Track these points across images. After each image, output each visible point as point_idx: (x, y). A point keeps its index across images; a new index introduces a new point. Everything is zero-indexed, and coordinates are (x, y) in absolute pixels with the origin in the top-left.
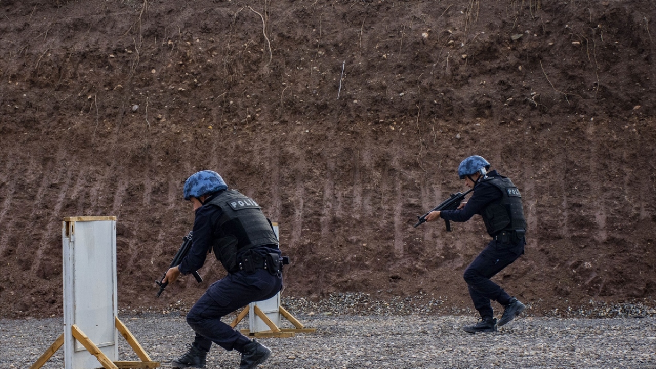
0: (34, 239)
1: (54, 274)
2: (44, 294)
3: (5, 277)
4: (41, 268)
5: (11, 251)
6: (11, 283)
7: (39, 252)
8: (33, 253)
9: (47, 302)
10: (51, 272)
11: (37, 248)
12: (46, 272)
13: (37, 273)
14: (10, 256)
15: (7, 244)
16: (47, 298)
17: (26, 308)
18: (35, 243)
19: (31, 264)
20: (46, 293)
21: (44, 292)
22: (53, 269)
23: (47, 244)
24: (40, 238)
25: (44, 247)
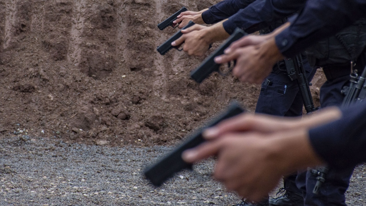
0: (62, 11)
1: (104, 70)
2: (107, 104)
3: (31, 69)
4: (85, 60)
5: (23, 26)
6: (44, 80)
7: (74, 33)
8: (66, 33)
9: (116, 116)
10: (101, 66)
11: (69, 26)
12: (93, 67)
13: (79, 66)
14: (24, 34)
15: (17, 15)
16: (116, 110)
17: (87, 124)
18: (65, 17)
19: (66, 52)
20: (111, 102)
21: (107, 100)
22: (103, 62)
23: (85, 21)
24: (71, 10)
25: (81, 26)
